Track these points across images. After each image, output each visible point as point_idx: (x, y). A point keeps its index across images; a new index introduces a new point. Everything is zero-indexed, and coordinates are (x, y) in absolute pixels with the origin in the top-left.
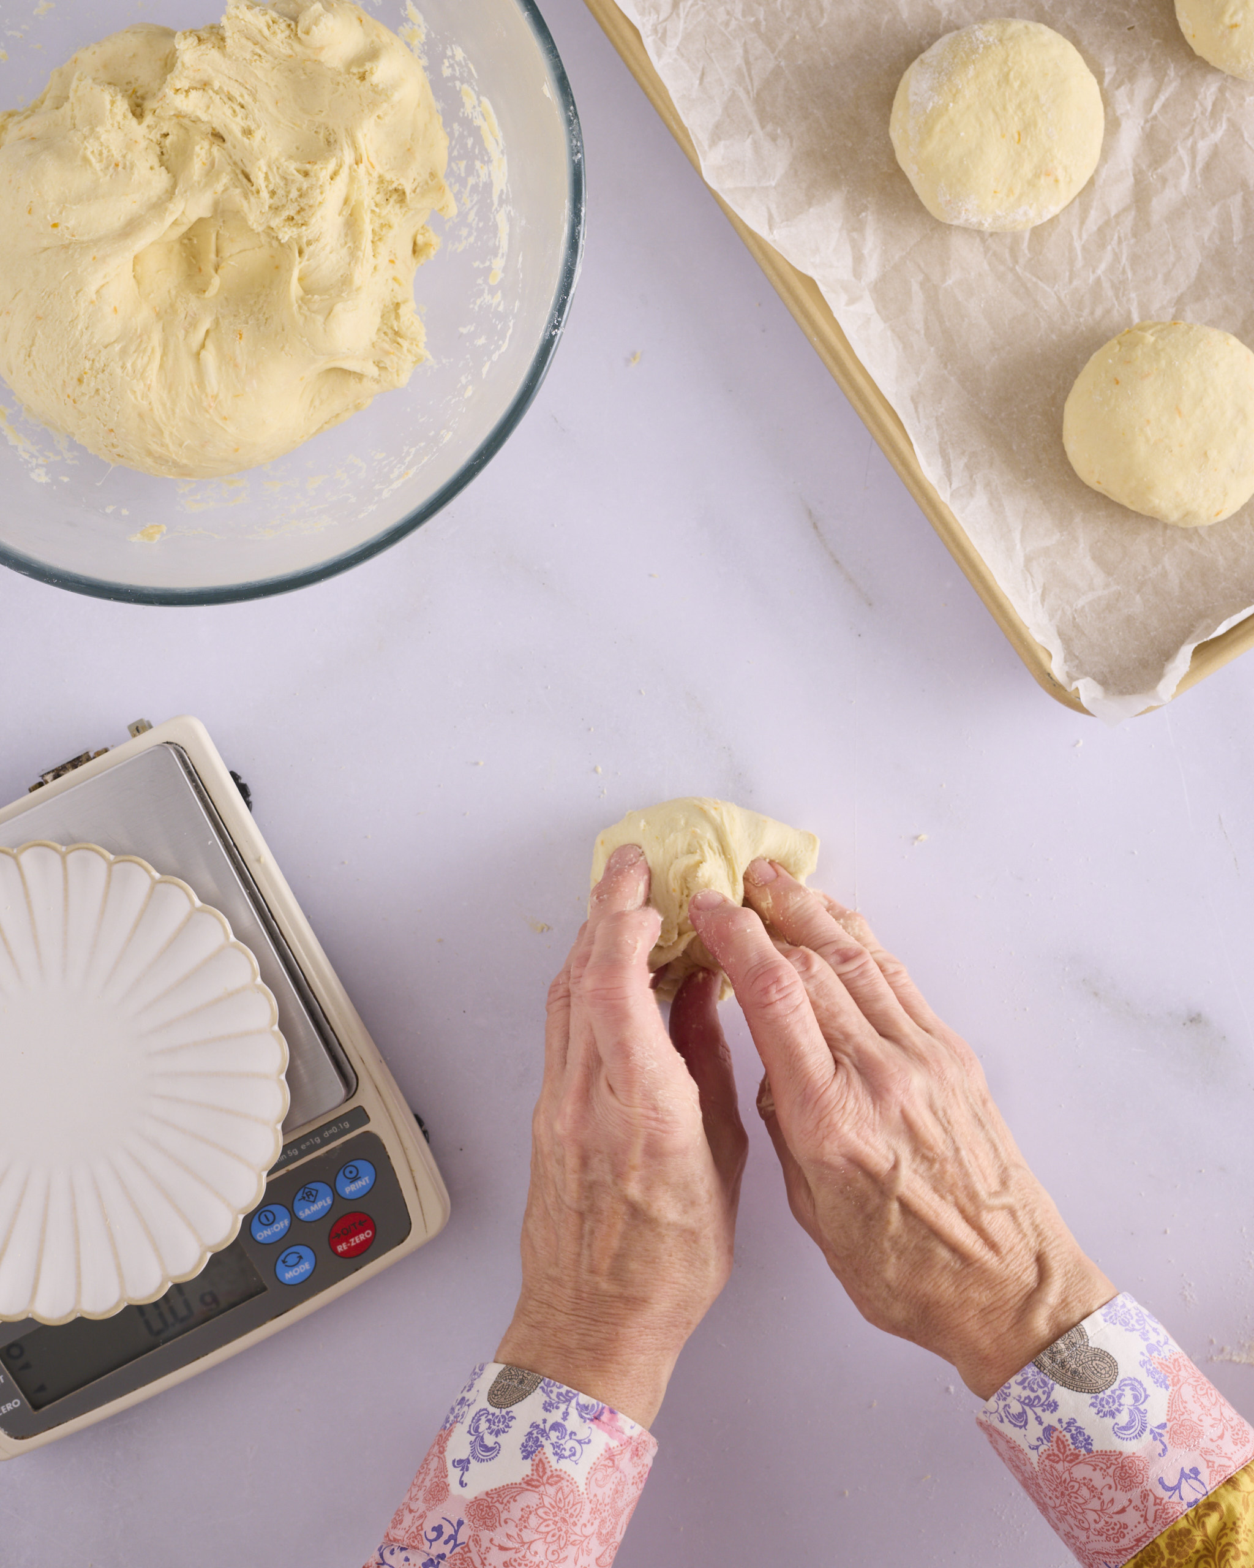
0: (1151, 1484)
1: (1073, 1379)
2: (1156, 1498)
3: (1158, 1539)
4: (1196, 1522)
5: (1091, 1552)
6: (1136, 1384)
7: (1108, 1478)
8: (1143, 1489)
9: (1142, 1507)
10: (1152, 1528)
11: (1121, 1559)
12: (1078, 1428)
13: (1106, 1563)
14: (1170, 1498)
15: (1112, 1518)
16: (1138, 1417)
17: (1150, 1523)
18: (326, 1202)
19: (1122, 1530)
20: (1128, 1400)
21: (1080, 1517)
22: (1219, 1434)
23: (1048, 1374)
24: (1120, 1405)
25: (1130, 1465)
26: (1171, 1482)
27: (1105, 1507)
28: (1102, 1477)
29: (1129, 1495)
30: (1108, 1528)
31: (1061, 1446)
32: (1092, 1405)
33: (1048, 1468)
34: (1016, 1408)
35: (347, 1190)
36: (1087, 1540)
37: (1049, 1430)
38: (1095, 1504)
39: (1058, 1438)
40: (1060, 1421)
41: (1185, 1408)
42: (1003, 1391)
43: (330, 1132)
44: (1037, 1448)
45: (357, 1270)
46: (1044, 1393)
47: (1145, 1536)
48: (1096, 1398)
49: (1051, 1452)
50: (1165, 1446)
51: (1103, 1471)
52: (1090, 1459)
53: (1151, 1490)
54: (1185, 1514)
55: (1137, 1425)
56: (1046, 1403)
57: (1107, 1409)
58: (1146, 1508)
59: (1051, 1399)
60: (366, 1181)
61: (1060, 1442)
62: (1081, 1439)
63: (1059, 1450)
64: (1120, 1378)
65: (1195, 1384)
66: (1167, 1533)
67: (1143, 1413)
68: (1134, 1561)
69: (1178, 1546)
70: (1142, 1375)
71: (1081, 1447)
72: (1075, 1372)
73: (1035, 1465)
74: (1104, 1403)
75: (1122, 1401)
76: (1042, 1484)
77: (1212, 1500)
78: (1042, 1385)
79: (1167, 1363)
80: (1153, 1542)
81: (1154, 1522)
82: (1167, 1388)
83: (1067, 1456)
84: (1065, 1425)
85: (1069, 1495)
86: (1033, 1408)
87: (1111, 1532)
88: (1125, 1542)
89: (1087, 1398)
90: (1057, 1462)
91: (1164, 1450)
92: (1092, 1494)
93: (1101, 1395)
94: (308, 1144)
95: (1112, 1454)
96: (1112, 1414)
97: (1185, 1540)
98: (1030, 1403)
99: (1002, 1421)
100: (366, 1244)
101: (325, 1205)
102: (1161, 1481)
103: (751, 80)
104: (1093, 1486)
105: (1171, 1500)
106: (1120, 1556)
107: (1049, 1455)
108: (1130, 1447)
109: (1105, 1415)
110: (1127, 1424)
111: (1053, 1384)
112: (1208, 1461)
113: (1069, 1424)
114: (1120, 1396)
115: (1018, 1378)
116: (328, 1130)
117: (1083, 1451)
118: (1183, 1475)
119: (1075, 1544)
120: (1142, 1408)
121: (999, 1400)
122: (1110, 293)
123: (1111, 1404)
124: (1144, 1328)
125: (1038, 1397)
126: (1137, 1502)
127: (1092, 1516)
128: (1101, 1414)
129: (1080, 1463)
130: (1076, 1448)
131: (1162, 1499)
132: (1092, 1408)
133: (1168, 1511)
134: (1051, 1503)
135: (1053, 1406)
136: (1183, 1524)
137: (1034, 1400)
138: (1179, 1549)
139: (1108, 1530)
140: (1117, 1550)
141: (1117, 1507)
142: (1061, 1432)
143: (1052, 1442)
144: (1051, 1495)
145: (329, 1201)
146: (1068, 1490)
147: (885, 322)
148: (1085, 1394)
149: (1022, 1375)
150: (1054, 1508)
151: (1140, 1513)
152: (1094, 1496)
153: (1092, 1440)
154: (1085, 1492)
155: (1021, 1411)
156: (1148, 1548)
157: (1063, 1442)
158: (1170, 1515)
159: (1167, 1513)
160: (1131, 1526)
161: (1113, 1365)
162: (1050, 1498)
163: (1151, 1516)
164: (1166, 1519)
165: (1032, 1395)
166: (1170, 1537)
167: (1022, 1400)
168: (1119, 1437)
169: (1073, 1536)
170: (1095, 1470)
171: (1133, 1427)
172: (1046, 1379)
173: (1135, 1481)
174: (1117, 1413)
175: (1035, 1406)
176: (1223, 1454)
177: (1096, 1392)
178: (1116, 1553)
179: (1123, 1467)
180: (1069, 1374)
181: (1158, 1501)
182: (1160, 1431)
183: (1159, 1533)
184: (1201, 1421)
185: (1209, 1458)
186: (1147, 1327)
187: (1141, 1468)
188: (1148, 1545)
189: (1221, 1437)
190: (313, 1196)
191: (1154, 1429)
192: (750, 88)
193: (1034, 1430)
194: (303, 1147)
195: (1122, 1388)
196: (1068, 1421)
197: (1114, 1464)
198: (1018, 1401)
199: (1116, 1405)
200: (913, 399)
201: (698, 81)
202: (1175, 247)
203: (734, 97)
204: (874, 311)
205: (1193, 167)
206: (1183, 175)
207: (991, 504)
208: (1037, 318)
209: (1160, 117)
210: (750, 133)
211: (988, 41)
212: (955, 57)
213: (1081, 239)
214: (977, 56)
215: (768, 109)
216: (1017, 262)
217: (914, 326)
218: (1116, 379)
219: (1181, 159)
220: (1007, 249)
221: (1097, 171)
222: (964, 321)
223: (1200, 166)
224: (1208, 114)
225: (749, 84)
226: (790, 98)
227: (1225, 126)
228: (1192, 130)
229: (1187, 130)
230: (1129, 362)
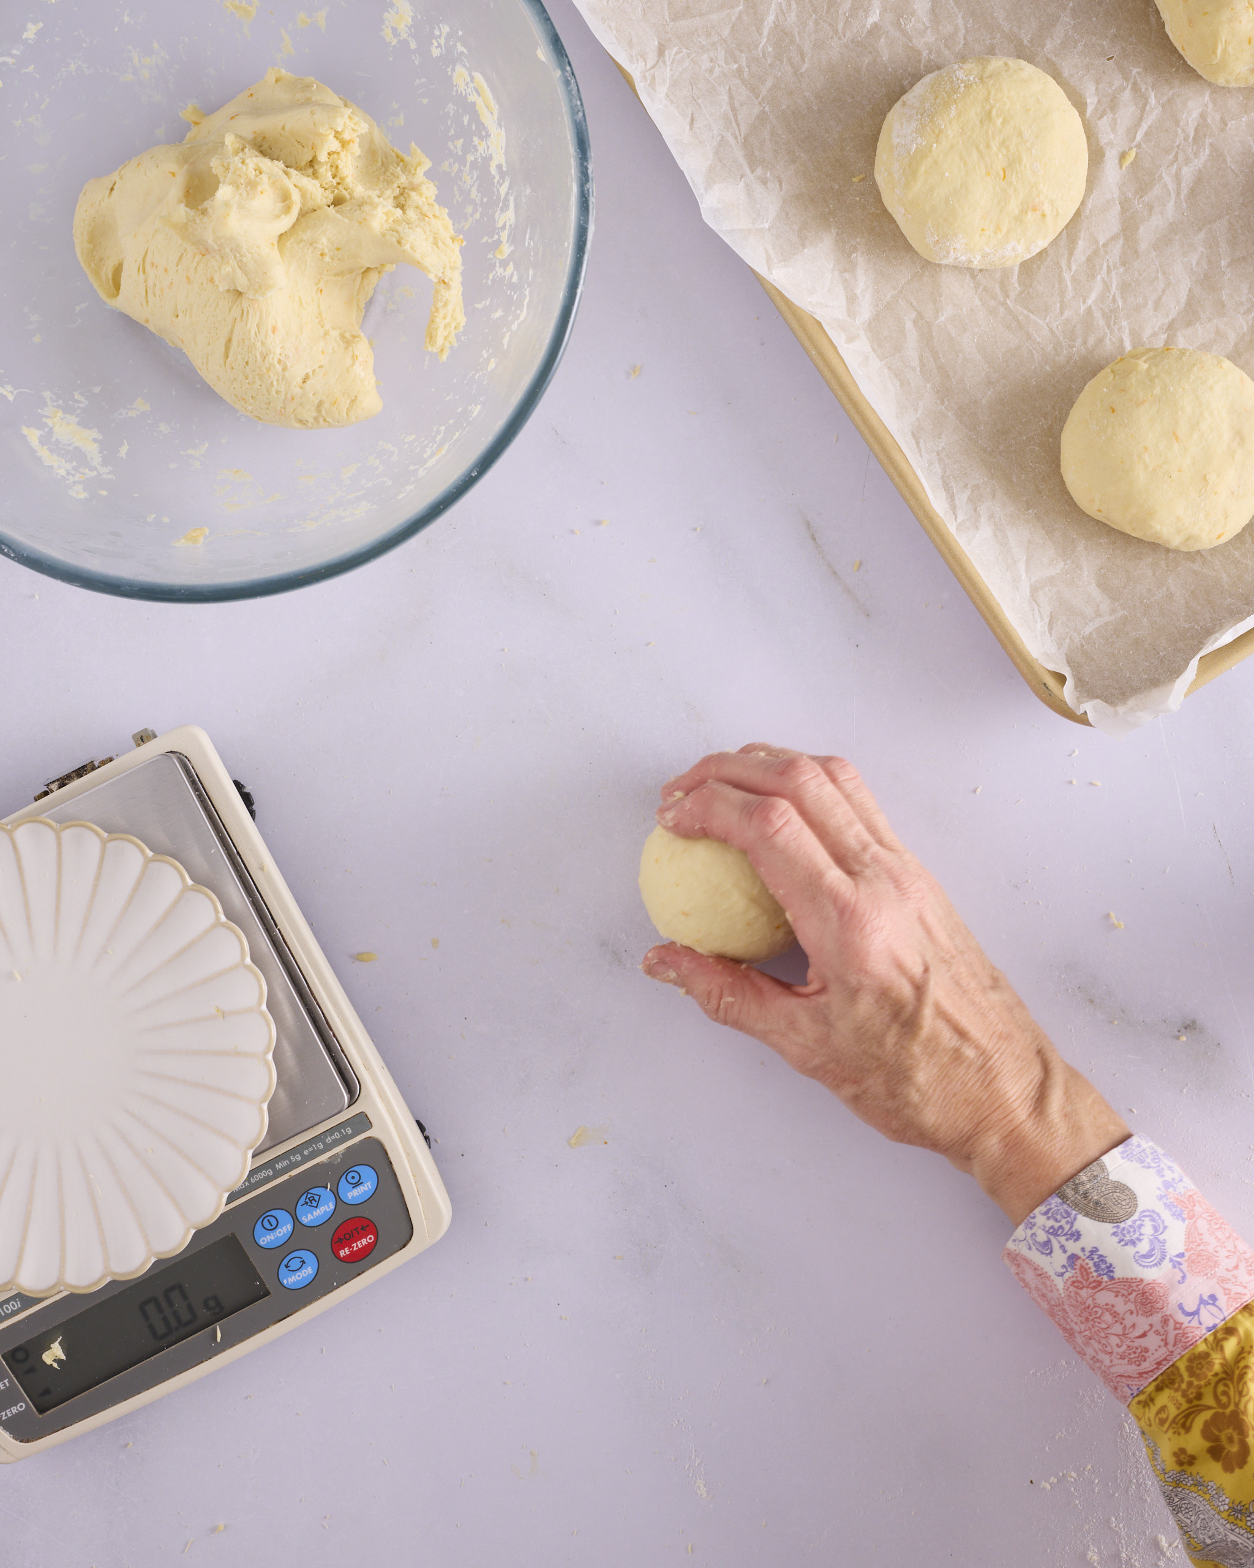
0: (1171, 1308)
1: (1095, 1209)
2: (1176, 1323)
3: (1178, 1362)
4: (1214, 1345)
5: (1115, 1375)
6: (1155, 1216)
7: (1129, 1304)
8: (1164, 1314)
9: (1162, 1331)
10: (1172, 1352)
11: (1142, 1382)
12: (1101, 1256)
13: (1128, 1386)
14: (1190, 1322)
15: (1133, 1342)
16: (1157, 1246)
17: (1170, 1347)
19: (1143, 1354)
20: (1148, 1230)
21: (1103, 1341)
22: (1234, 1264)
23: (1071, 1205)
24: (1141, 1234)
25: (1151, 1291)
26: (1190, 1307)
27: (1126, 1332)
28: (1124, 1303)
29: (1150, 1320)
30: (1129, 1352)
31: (1085, 1274)
32: (1114, 1234)
33: (1072, 1294)
34: (1042, 1237)
36: (1111, 1364)
37: (1073, 1258)
38: (1118, 1329)
39: (1082, 1267)
40: (1083, 1249)
41: (1201, 1239)
42: (1028, 1221)
44: (1062, 1275)
46: (1067, 1222)
47: (1165, 1359)
48: (1118, 1227)
49: (1075, 1279)
50: (1184, 1273)
51: (1124, 1297)
52: (1111, 1286)
53: (1170, 1315)
54: (1204, 1337)
55: (1157, 1255)
56: (1069, 1233)
57: (1128, 1238)
58: (1166, 1333)
59: (1074, 1229)
61: (1083, 1270)
62: (1103, 1266)
63: (1083, 1277)
64: (1139, 1209)
65: (1210, 1218)
66: (1187, 1356)
67: (1161, 1242)
68: (1155, 1384)
69: (1198, 1368)
70: (1159, 1207)
71: (1104, 1275)
72: (1097, 1203)
73: (1061, 1291)
74: (1125, 1232)
75: (1143, 1230)
76: (1068, 1310)
77: (1230, 1325)
78: (1065, 1216)
79: (1182, 1198)
80: (1173, 1365)
81: (1174, 1346)
82: (1184, 1220)
83: (1090, 1283)
84: (1088, 1254)
85: (1092, 1320)
86: (1058, 1238)
87: (1133, 1356)
88: (1146, 1366)
89: (1108, 1227)
90: (1082, 1288)
91: (1184, 1277)
92: (1115, 1320)
93: (1122, 1225)
95: (1134, 1281)
96: (1133, 1243)
97: (1204, 1363)
98: (1054, 1232)
99: (1030, 1248)
102: (1181, 1307)
103: (738, 125)
104: (1115, 1312)
105: (1190, 1325)
106: (1141, 1379)
107: (1074, 1282)
108: (1150, 1274)
109: (1126, 1244)
110: (1147, 1253)
111: (1076, 1215)
112: (1225, 1289)
113: (1092, 1252)
114: (1140, 1226)
115: (1042, 1208)
117: (1105, 1278)
118: (1202, 1301)
119: (1100, 1368)
120: (1161, 1237)
121: (1026, 1228)
122: (1102, 322)
123: (1132, 1234)
124: (1159, 1166)
125: (1061, 1227)
126: (1158, 1327)
127: (1114, 1340)
128: (1123, 1243)
129: (1102, 1289)
130: (1099, 1275)
131: (1182, 1324)
132: (1113, 1237)
133: (1187, 1335)
134: (1077, 1328)
135: (1076, 1236)
136: (1202, 1347)
137: (1058, 1230)
138: (1198, 1371)
139: (1130, 1354)
140: (1138, 1373)
141: (1139, 1332)
142: (1084, 1260)
143: (1075, 1269)
144: (1076, 1321)
146: (1091, 1315)
147: (881, 360)
148: (1107, 1224)
149: (1046, 1206)
150: (1080, 1332)
151: (1160, 1338)
152: (1116, 1322)
153: (1114, 1268)
154: (1107, 1317)
155: (1046, 1239)
156: (1168, 1371)
157: (1086, 1270)
158: (1189, 1339)
159: (1187, 1337)
160: (1152, 1350)
161: (1133, 1198)
162: (1076, 1323)
163: (1171, 1340)
164: (1186, 1342)
165: (1057, 1225)
166: (1190, 1360)
167: (1047, 1229)
168: (1140, 1265)
169: (1098, 1360)
170: (1117, 1296)
171: (1152, 1255)
172: (1069, 1210)
173: (1155, 1307)
174: (1137, 1242)
175: (1059, 1236)
176: (1239, 1283)
177: (1117, 1222)
178: (1138, 1376)
179: (1144, 1293)
180: (1091, 1204)
181: (1178, 1326)
182: (1178, 1260)
183: (1179, 1357)
184: (1216, 1252)
185: (1226, 1286)
186: (1162, 1166)
187: (1161, 1295)
188: (1168, 1369)
189: (1236, 1267)
191: (1173, 1258)
192: (737, 133)
193: (1059, 1258)
195: (1142, 1219)
196: (1090, 1249)
197: (1135, 1291)
198: (1043, 1230)
199: (1137, 1235)
200: (913, 435)
201: (688, 127)
202: (1164, 273)
203: (723, 142)
204: (871, 350)
205: (1178, 194)
206: (1168, 201)
207: (995, 536)
208: (1031, 351)
209: (1144, 146)
210: (742, 176)
211: (969, 80)
212: (937, 97)
213: (1070, 270)
214: (958, 95)
215: (757, 153)
216: (1008, 296)
217: (910, 363)
218: (1112, 408)
219: (1166, 186)
220: (997, 284)
221: (1083, 203)
222: (958, 356)
223: (1186, 192)
224: (1190, 140)
225: (737, 129)
226: (777, 142)
227: (1207, 151)
228: (1176, 157)
229: (1171, 157)
230: (1124, 390)
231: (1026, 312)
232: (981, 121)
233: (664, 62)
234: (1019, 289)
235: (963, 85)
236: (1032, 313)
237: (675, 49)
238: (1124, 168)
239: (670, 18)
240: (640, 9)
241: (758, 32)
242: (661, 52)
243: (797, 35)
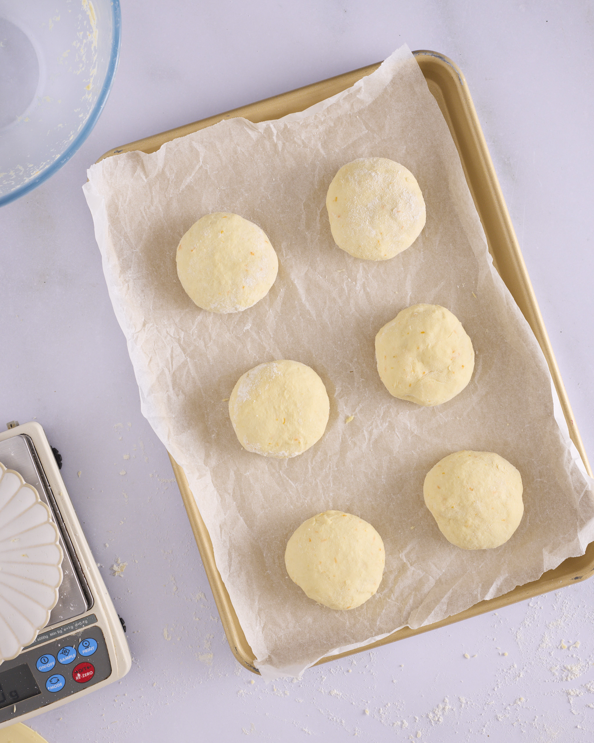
18: (73, 656)
35: (83, 652)
43: (78, 624)
45: (84, 689)
60: (92, 648)
94: (67, 628)
100: (91, 677)
101: (72, 657)
103: (172, 365)
116: (77, 623)
145: (74, 656)
147: (215, 487)
190: (67, 653)
192: (171, 369)
194: (65, 630)
200: (220, 526)
201: (148, 363)
202: (354, 475)
203: (163, 373)
204: (211, 481)
205: (369, 440)
206: (364, 443)
207: (247, 581)
208: (285, 497)
209: (358, 415)
210: (167, 391)
211: (278, 374)
212: (261, 378)
213: (312, 464)
214: (271, 380)
215: (177, 380)
216: (281, 469)
217: (228, 490)
218: (310, 539)
219: (364, 435)
220: (278, 463)
221: (324, 435)
222: (251, 492)
223: (373, 440)
224: (380, 417)
225: (171, 367)
226: (188, 377)
227: (387, 424)
228: (372, 424)
229: (370, 423)
230: (318, 532)
231: (287, 479)
232: (279, 395)
233: (144, 330)
234: (287, 467)
235: (275, 375)
236: (291, 480)
237: (151, 324)
238: (347, 423)
239: (152, 308)
240: (139, 302)
241: (192, 323)
242: (144, 325)
243: (210, 329)
